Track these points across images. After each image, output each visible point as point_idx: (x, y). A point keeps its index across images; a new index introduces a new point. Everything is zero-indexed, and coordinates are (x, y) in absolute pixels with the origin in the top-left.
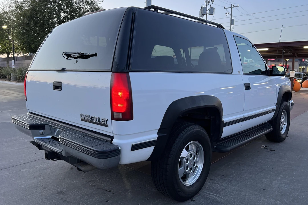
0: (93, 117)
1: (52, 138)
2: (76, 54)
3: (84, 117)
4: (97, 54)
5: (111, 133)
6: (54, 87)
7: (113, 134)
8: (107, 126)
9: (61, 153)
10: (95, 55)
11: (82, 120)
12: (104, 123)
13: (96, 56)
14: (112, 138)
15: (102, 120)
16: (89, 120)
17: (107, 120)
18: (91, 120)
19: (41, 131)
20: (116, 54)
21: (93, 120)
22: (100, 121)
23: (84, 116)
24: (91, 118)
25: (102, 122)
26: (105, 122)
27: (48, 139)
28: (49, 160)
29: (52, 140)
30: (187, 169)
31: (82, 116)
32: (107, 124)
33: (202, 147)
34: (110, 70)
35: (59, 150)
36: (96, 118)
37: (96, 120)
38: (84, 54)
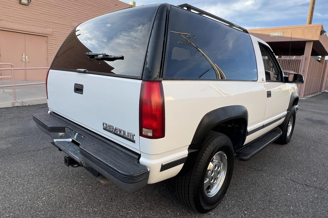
0: (117, 128)
1: (72, 141)
2: (99, 55)
3: (107, 127)
4: (123, 57)
5: (138, 150)
6: (74, 90)
7: (141, 152)
8: (134, 142)
9: (81, 163)
10: (122, 58)
11: (104, 129)
12: (130, 138)
13: (122, 60)
14: (139, 156)
15: (128, 134)
16: (112, 130)
17: (134, 135)
18: (115, 131)
19: (61, 134)
20: (148, 59)
21: (117, 131)
22: (125, 135)
23: (107, 125)
24: (115, 129)
25: (128, 136)
26: (132, 137)
27: (68, 142)
28: (68, 166)
29: (72, 144)
30: (211, 181)
31: (104, 125)
32: (133, 139)
33: (226, 156)
34: (140, 78)
35: (79, 159)
36: (121, 131)
37: (121, 133)
38: (108, 56)
